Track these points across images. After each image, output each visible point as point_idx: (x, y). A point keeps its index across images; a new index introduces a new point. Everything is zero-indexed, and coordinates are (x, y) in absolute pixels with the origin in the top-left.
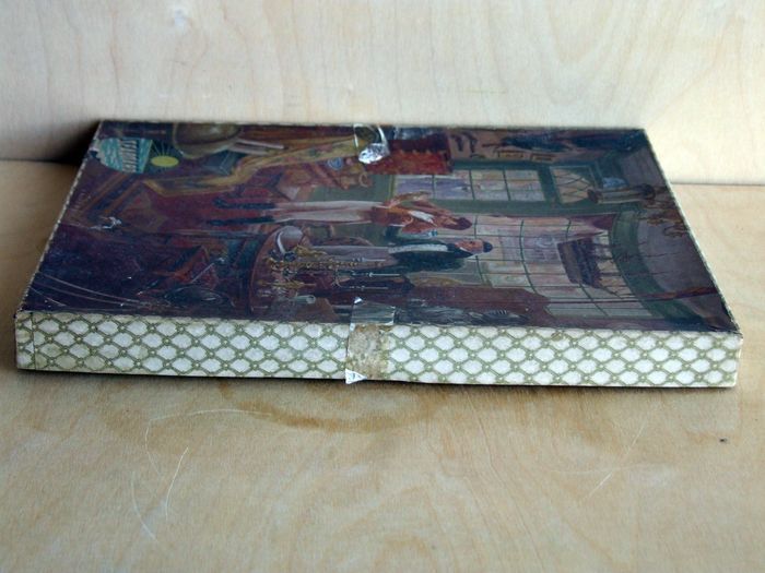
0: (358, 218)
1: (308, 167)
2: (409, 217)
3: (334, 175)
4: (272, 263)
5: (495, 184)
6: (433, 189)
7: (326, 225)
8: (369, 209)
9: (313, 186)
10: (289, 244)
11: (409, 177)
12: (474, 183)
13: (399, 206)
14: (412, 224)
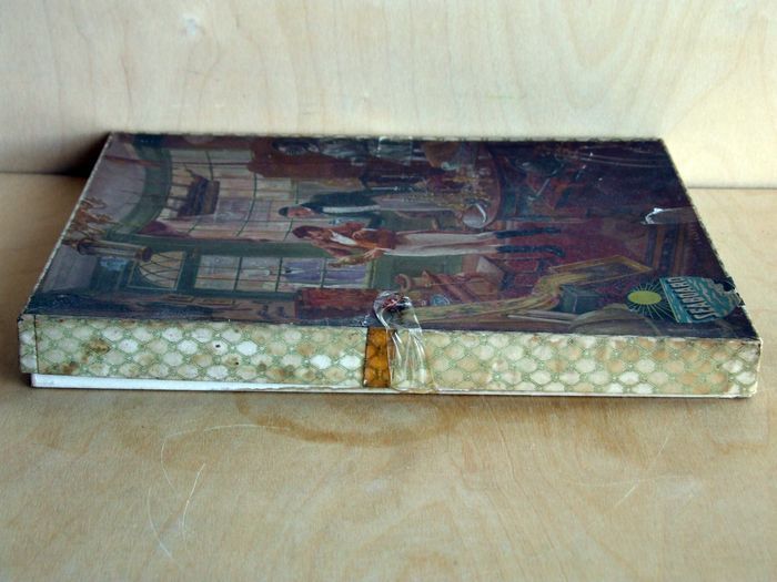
0: (409, 237)
1: (473, 298)
2: (356, 239)
3: (440, 289)
4: (486, 197)
5: (250, 276)
6: (325, 271)
7: (441, 229)
8: (398, 247)
9: (462, 274)
10: (473, 211)
11: (349, 286)
12: (276, 277)
13: (368, 250)
14: (354, 230)
